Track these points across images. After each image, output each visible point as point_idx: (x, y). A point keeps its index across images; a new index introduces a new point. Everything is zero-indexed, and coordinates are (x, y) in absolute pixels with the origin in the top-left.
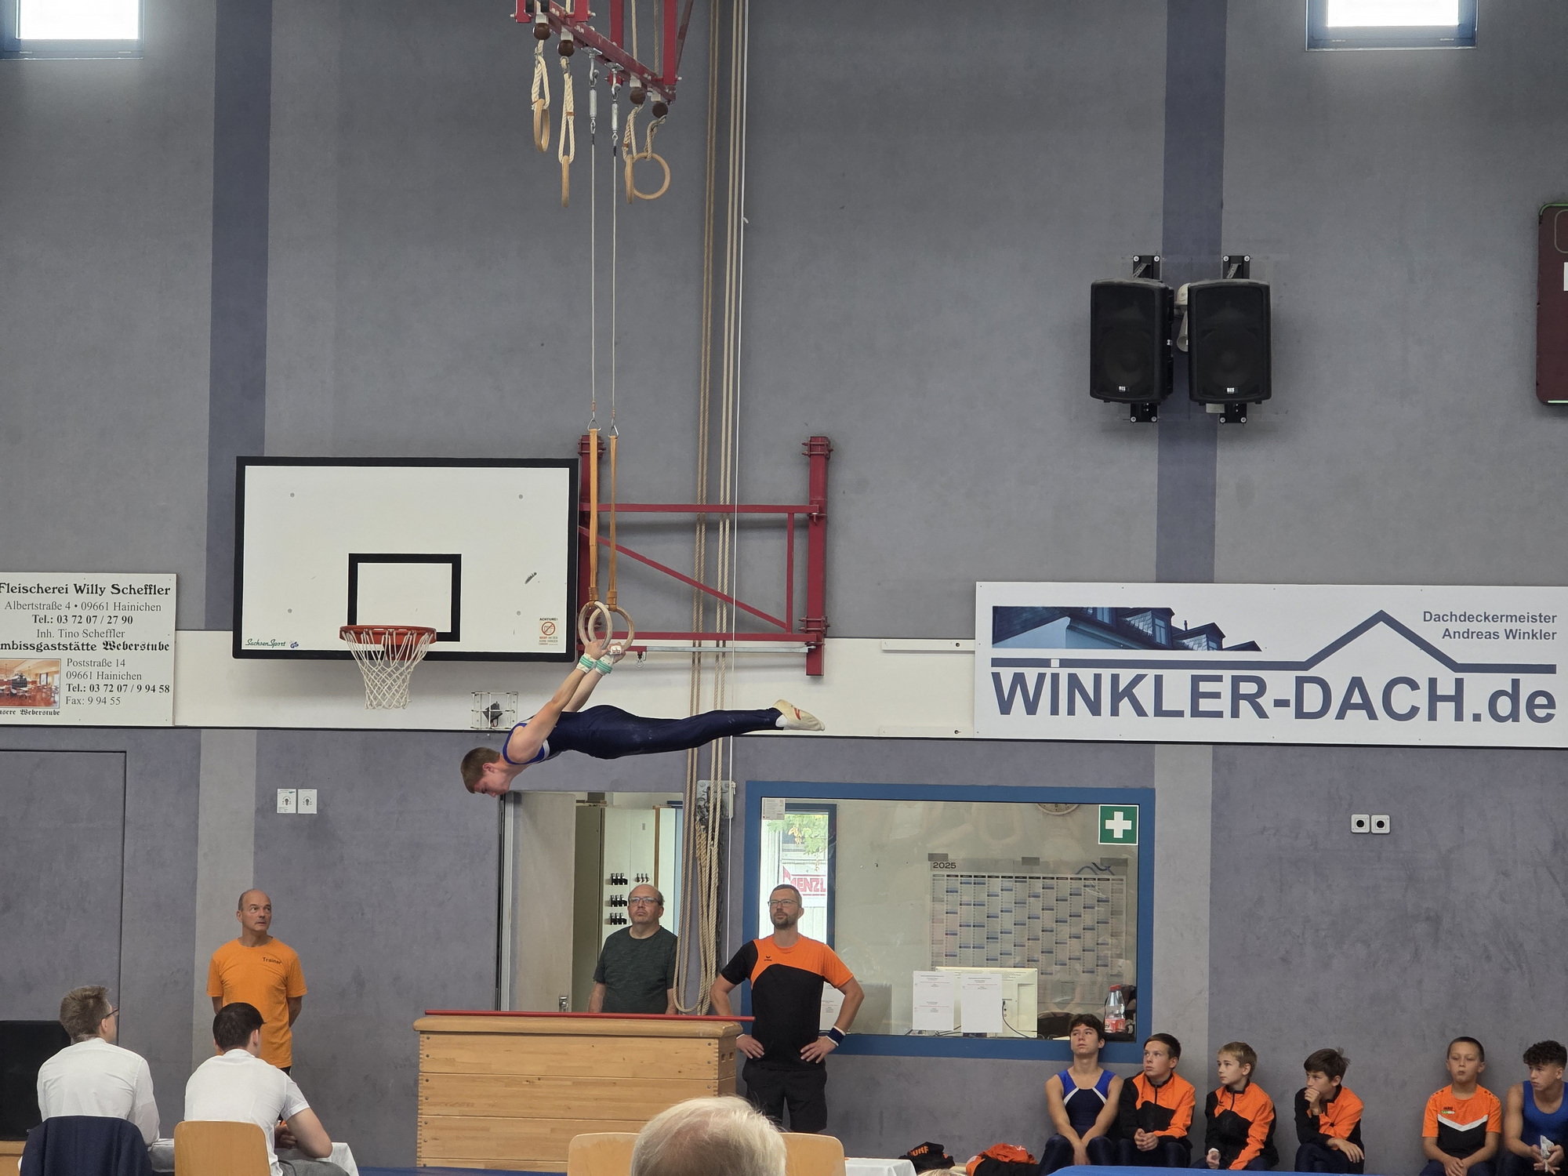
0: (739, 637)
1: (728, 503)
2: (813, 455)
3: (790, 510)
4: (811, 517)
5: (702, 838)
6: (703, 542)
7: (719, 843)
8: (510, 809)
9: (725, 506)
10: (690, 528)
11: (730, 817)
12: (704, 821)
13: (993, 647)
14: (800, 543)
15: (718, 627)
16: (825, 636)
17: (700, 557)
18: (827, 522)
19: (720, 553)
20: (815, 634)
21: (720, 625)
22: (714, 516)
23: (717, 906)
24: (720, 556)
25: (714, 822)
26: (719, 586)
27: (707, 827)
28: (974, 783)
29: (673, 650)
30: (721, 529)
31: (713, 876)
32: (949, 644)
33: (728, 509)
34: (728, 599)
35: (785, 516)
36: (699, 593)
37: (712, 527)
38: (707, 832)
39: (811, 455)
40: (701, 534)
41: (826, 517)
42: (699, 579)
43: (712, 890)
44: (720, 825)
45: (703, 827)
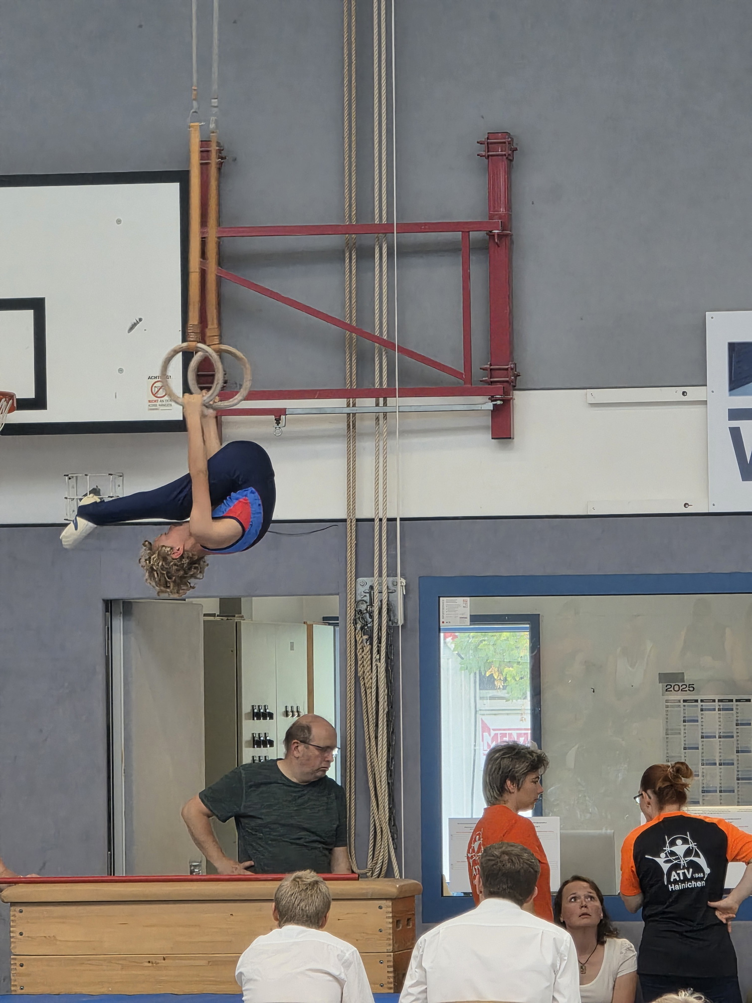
0: (404, 393)
1: (384, 221)
2: (492, 156)
3: (464, 228)
4: (491, 236)
5: (365, 652)
6: (354, 272)
7: (387, 657)
8: (118, 623)
9: (381, 225)
10: (337, 256)
11: (400, 622)
12: (367, 630)
13: (730, 395)
14: (478, 270)
15: (377, 380)
16: (514, 388)
17: (350, 292)
18: (512, 242)
19: (377, 285)
20: (499, 385)
21: (380, 378)
22: (367, 239)
23: (388, 737)
24: (377, 289)
25: (380, 629)
26: (377, 328)
27: (371, 639)
28: (710, 570)
29: (321, 412)
30: (377, 255)
31: (381, 700)
32: (673, 394)
33: (386, 229)
34: (389, 345)
35: (458, 235)
36: (351, 338)
37: (365, 255)
38: (371, 644)
39: (488, 156)
40: (351, 264)
41: (511, 235)
42: (351, 320)
43: (380, 717)
44: (388, 634)
45: (365, 637)
